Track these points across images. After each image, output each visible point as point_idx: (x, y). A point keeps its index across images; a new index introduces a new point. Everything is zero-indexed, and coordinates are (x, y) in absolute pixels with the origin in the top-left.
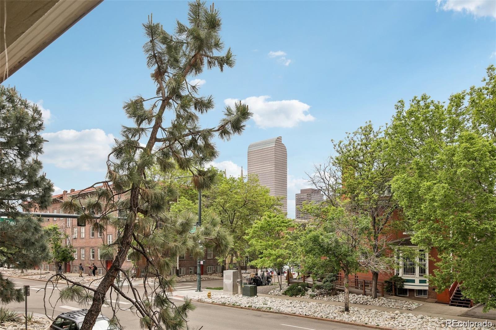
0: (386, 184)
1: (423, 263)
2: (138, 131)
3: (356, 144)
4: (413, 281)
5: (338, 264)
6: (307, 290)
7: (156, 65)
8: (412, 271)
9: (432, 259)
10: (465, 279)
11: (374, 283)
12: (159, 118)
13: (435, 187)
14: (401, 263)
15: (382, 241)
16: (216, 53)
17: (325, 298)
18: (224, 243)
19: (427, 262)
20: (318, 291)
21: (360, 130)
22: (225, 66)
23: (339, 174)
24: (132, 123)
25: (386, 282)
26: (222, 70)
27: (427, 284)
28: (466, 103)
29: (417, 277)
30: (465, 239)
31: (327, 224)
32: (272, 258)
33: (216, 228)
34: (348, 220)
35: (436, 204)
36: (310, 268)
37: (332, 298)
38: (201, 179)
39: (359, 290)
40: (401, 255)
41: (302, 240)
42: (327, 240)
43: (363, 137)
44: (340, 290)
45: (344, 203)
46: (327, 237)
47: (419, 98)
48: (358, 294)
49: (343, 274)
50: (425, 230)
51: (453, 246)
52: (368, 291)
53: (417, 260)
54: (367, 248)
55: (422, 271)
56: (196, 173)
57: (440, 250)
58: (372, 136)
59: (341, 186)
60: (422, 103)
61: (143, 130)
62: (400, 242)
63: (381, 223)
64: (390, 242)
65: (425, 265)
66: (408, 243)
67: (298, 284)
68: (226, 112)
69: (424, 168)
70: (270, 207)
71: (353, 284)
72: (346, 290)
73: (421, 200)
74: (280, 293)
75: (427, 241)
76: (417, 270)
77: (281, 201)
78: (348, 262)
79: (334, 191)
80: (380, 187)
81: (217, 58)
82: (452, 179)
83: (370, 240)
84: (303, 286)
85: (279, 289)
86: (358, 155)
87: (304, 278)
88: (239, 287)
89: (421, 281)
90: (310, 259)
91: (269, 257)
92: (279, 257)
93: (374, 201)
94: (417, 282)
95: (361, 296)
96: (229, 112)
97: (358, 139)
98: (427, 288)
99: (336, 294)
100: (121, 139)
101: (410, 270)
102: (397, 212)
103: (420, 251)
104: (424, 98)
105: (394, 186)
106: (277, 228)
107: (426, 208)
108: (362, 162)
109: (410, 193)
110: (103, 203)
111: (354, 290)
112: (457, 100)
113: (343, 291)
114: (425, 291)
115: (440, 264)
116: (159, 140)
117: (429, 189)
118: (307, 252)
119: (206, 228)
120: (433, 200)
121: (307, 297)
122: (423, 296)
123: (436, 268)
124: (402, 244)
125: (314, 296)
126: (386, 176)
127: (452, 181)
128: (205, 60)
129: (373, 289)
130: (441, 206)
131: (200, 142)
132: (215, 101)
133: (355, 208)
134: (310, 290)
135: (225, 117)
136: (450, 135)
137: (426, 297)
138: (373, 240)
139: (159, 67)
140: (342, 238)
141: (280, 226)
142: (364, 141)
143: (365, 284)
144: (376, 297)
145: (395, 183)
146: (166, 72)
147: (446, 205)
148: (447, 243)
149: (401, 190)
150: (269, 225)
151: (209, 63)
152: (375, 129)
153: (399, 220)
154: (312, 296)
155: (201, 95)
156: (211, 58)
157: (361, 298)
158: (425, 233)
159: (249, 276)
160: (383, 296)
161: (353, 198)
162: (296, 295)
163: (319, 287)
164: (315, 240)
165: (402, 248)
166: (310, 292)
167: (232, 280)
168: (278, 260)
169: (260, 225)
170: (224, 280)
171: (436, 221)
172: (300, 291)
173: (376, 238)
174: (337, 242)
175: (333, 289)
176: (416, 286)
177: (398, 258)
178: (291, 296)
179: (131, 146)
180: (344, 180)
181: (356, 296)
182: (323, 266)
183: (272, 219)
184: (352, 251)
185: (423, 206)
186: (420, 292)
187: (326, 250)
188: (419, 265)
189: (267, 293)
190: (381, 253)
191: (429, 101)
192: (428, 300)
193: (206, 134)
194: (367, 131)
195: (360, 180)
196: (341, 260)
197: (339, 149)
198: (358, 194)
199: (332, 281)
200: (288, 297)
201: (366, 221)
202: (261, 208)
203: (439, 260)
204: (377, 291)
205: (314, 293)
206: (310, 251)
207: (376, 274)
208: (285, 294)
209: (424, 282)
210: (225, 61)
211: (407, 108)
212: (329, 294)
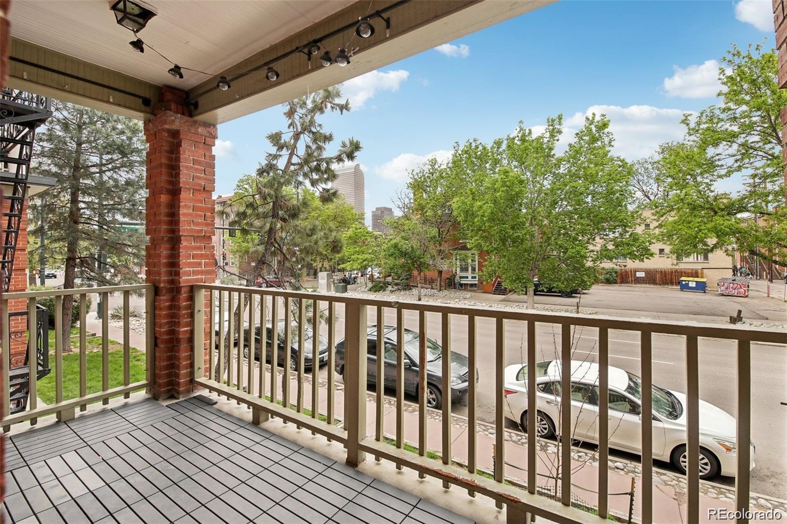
0: (448, 204)
1: (474, 263)
2: (276, 157)
3: (425, 173)
4: (467, 277)
5: (413, 265)
6: (387, 287)
7: (289, 107)
8: (466, 270)
9: (480, 260)
10: (504, 273)
11: (439, 279)
12: (295, 147)
13: (485, 207)
14: (458, 263)
15: (445, 247)
16: (337, 101)
17: (402, 293)
18: (339, 245)
19: (477, 262)
20: (396, 287)
21: (428, 162)
22: (344, 110)
23: (412, 195)
24: (273, 150)
25: (447, 279)
26: (342, 114)
27: (477, 279)
28: (504, 146)
29: (469, 274)
30: (504, 244)
31: (403, 234)
32: (359, 261)
33: (333, 234)
34: (421, 231)
35: (485, 219)
36: (391, 269)
37: (407, 292)
38: (326, 195)
39: (427, 286)
40: (458, 257)
41: (385, 246)
42: (405, 246)
43: (430, 167)
44: (413, 286)
45: (416, 218)
46: (405, 244)
47: (471, 141)
48: (427, 289)
49: (415, 273)
50: (477, 238)
51: (495, 249)
52: (434, 286)
53: (470, 261)
54: (434, 253)
55: (474, 269)
56: (321, 190)
57: (488, 253)
58: (436, 167)
59: (413, 205)
60: (473, 145)
61: (280, 156)
62: (457, 248)
63: (444, 234)
64: (450, 248)
65: (475, 265)
66: (464, 248)
67: (380, 282)
68: (342, 145)
69: (476, 193)
70: (355, 220)
71: (423, 281)
72: (419, 285)
73: (473, 215)
74: (366, 290)
75: (479, 247)
76: (470, 269)
77: (361, 217)
78: (421, 262)
79: (409, 208)
80: (443, 206)
81: (338, 105)
82: (495, 201)
83: (436, 247)
84: (384, 284)
85: (365, 286)
86: (426, 181)
87: (385, 277)
88: (332, 286)
89: (473, 277)
90: (391, 262)
91: (356, 261)
92: (365, 260)
93: (439, 216)
94: (470, 278)
95: (429, 290)
96: (344, 146)
97: (427, 168)
98: (477, 282)
99: (410, 289)
100: (264, 162)
101: (464, 269)
102: (456, 224)
103: (472, 254)
104: (475, 140)
105: (454, 206)
106: (363, 238)
107: (478, 221)
108: (429, 187)
109: (467, 211)
110: (249, 211)
111: (424, 285)
112: (498, 143)
113: (417, 287)
114: (475, 284)
115: (486, 263)
116: (294, 165)
117: (481, 207)
118: (389, 256)
119: (325, 234)
120: (483, 216)
121: (388, 292)
122: (474, 288)
123: (484, 266)
124: (460, 249)
125: (393, 291)
126: (447, 197)
127: (495, 202)
128: (329, 105)
129: (438, 284)
130: (489, 220)
131: (324, 166)
132: (334, 136)
133: (425, 221)
134: (390, 286)
135: (341, 148)
136: (493, 169)
137: (476, 289)
138: (438, 246)
139: (291, 108)
140: (415, 243)
141: (365, 236)
142: (431, 171)
143: (432, 281)
144: (440, 290)
145: (455, 203)
146: (296, 111)
147: (492, 219)
148: (492, 247)
149: (460, 209)
150: (357, 235)
151: (332, 108)
152: (439, 161)
153: (457, 231)
154: (392, 292)
155: (325, 131)
156: (333, 104)
157: (429, 291)
158: (477, 240)
159: (339, 278)
160: (446, 289)
161: (422, 214)
162: (379, 291)
163: (397, 284)
164: (396, 246)
165: (460, 252)
166: (390, 288)
167: (326, 280)
168: (364, 263)
169: (349, 235)
170: (320, 281)
171: (484, 231)
172: (382, 287)
173: (440, 245)
174: (412, 247)
175: (408, 285)
176: (469, 281)
177: (456, 259)
178: (375, 292)
179: (271, 167)
180: (415, 200)
181: (426, 290)
182: (403, 266)
183: (359, 230)
184: (423, 255)
185: (476, 220)
186: (472, 285)
187: (404, 254)
188: (471, 265)
189: (355, 290)
190: (445, 256)
191: (478, 143)
192: (478, 291)
193: (329, 161)
194: (433, 162)
195: (428, 201)
196: (415, 262)
197: (412, 176)
198: (426, 211)
199: (407, 279)
200: (372, 292)
201: (434, 232)
202: (349, 222)
203: (486, 260)
204: (441, 286)
205: (393, 289)
206: (392, 255)
207: (440, 272)
208: (370, 290)
209: (475, 277)
210: (344, 107)
211: (461, 148)
212: (405, 289)
